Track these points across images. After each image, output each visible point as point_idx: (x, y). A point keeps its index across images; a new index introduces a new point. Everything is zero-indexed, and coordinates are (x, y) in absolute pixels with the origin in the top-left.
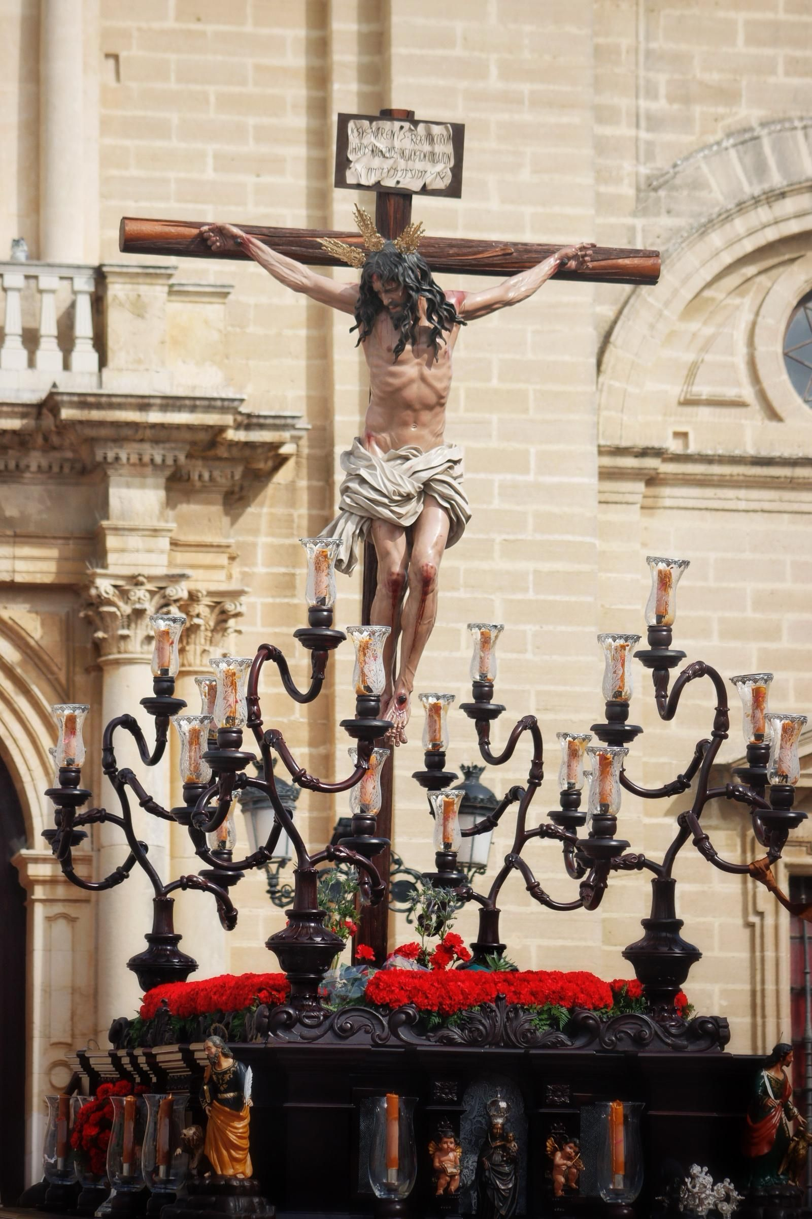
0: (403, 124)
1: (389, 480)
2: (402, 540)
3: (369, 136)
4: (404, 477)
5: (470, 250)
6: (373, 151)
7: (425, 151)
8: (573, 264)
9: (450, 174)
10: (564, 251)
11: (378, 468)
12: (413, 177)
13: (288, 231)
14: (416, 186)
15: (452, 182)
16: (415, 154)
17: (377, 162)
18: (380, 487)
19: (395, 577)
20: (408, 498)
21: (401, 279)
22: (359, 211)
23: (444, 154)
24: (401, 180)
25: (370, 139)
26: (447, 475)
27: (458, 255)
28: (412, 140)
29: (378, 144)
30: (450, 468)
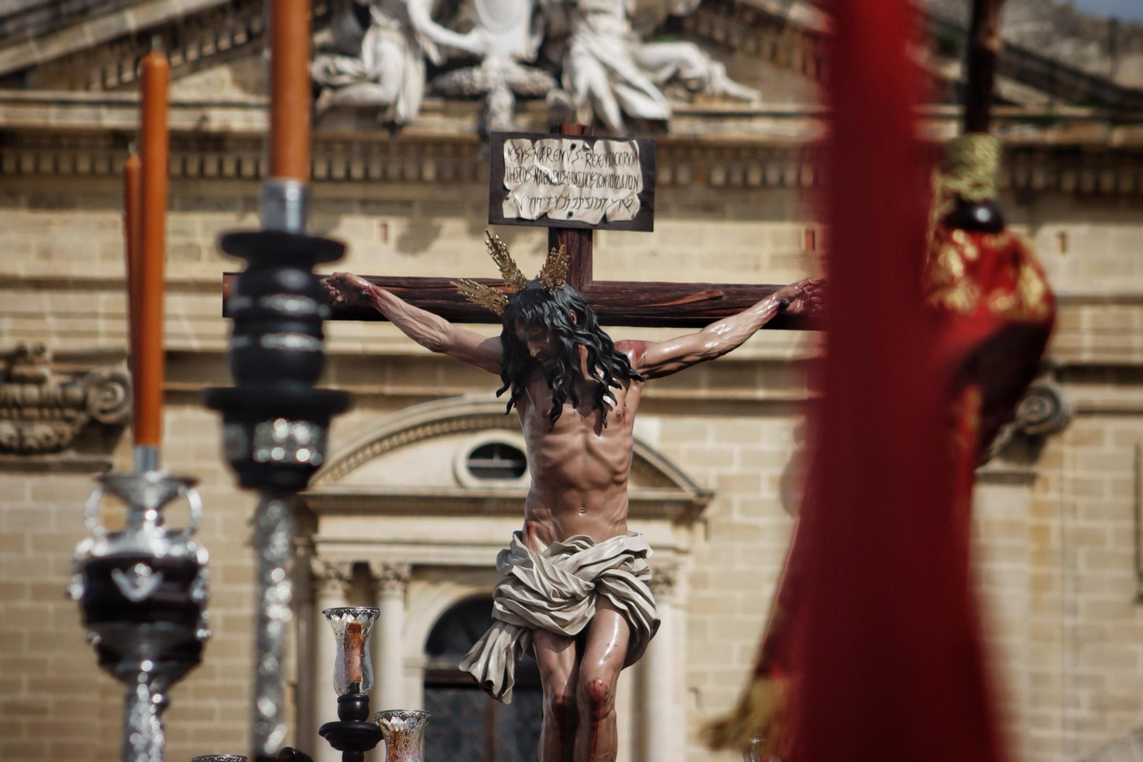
0: (575, 142)
1: (548, 578)
2: (569, 652)
3: (531, 158)
4: (567, 574)
5: (667, 295)
6: (536, 177)
7: (604, 174)
8: (798, 306)
9: (638, 201)
10: (783, 291)
11: (535, 565)
12: (589, 207)
13: (432, 281)
14: (592, 217)
15: (641, 212)
16: (591, 178)
17: (542, 190)
18: (536, 586)
19: (560, 701)
20: (574, 600)
21: (547, 321)
22: (492, 240)
23: (629, 177)
24: (574, 211)
25: (532, 162)
26: (625, 570)
27: (652, 302)
28: (587, 161)
29: (543, 168)
30: (629, 560)
